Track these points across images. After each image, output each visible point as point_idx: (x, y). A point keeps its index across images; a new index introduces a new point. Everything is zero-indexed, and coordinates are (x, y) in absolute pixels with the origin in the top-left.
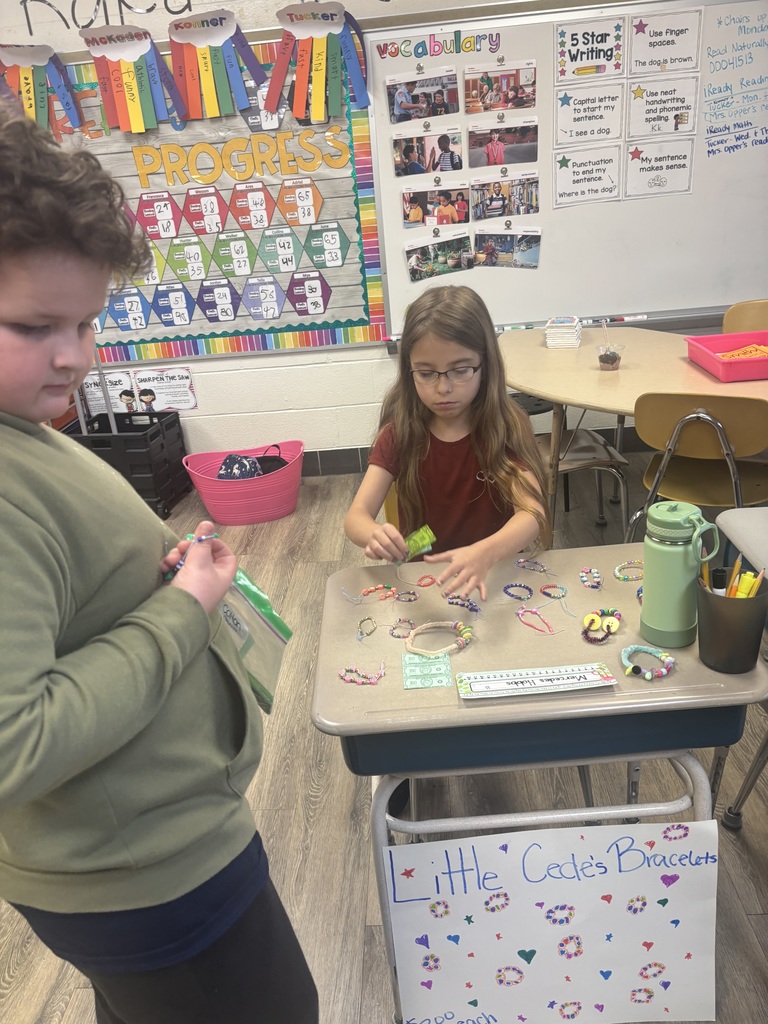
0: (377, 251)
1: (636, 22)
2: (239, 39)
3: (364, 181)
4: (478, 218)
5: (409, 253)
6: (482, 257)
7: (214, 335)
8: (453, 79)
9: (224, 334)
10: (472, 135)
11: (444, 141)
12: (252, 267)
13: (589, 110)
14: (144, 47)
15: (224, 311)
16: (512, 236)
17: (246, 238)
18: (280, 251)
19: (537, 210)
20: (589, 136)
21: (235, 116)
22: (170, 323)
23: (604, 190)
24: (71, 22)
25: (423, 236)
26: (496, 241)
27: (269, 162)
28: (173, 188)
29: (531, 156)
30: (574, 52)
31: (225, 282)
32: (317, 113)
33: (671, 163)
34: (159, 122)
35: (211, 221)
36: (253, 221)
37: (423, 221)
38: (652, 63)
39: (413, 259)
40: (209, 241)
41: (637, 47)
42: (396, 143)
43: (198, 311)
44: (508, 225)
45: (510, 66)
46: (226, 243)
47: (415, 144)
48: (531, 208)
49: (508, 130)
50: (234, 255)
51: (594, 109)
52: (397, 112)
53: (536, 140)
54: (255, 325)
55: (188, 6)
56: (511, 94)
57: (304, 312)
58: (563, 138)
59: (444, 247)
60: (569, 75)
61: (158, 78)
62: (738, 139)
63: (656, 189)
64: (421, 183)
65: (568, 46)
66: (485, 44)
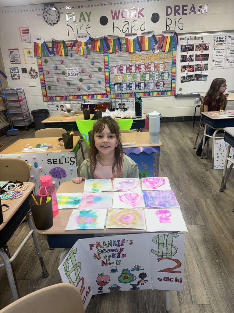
0: (175, 77)
1: (229, 36)
2: (154, 36)
3: (174, 63)
4: (196, 71)
5: (181, 77)
6: (196, 79)
7: (140, 92)
8: (193, 45)
9: (142, 92)
10: (196, 55)
11: (190, 56)
12: (150, 79)
13: (219, 51)
14: (135, 37)
15: (143, 88)
16: (202, 75)
17: (149, 73)
18: (156, 76)
19: (207, 70)
20: (219, 56)
21: (150, 50)
22: (131, 90)
23: (221, 66)
24: (122, 31)
25: (184, 74)
26: (199, 76)
27: (156, 59)
28: (137, 63)
29: (207, 59)
30: (217, 41)
31: (144, 82)
32: (167, 50)
34: (136, 51)
35: (143, 69)
36: (151, 70)
37: (185, 71)
38: (231, 43)
39: (182, 79)
40: (142, 74)
41: (229, 40)
43: (137, 87)
44: (201, 73)
45: (205, 43)
46: (145, 74)
47: (185, 56)
48: (206, 69)
49: (203, 54)
50: (146, 76)
51: (220, 51)
52: (182, 50)
53: (208, 56)
54: (148, 91)
55: (145, 29)
56: (204, 48)
57: (159, 88)
58: (214, 56)
59: (188, 76)
60: (216, 45)
61: (137, 42)
63: (231, 67)
64: (185, 64)
65: (216, 39)
66: (200, 38)
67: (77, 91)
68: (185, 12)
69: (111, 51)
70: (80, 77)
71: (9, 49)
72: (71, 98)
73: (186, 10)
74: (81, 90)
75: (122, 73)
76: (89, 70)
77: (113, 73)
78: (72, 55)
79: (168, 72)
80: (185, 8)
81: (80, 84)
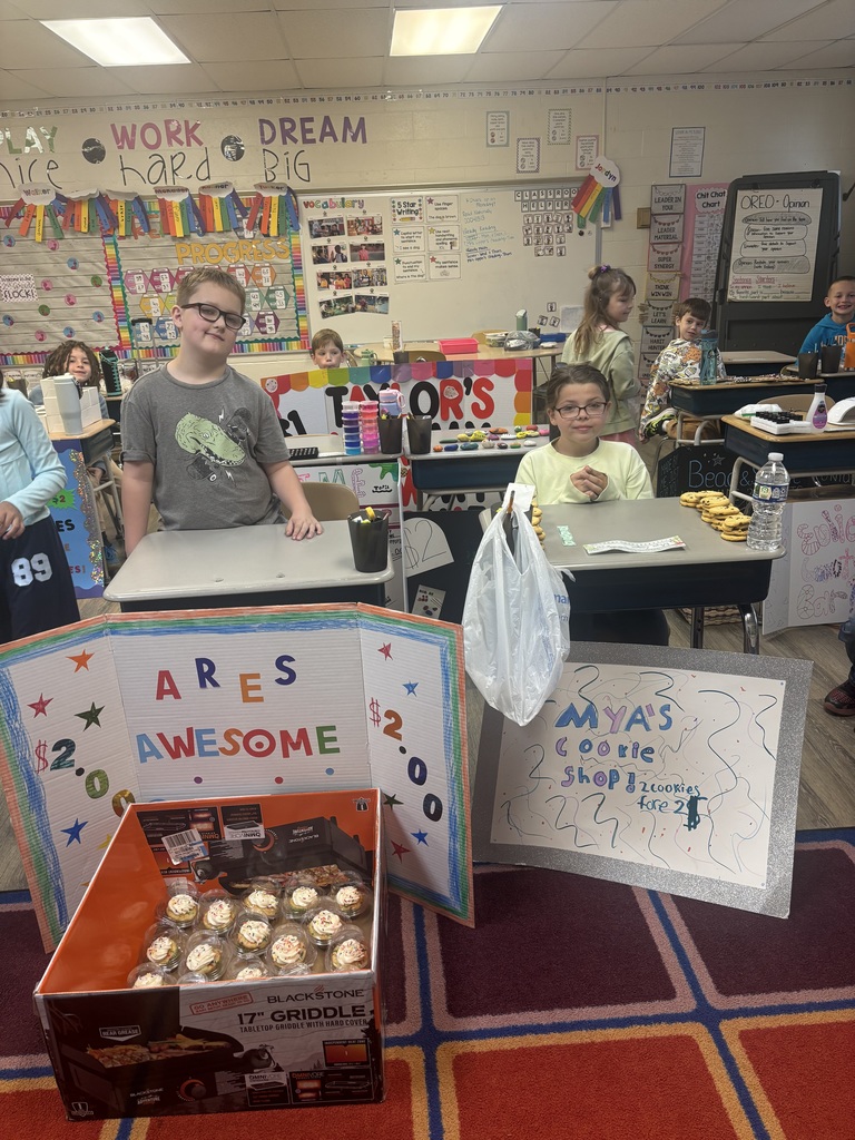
0: (304, 301)
1: (428, 198)
2: (234, 195)
3: (297, 266)
4: (356, 287)
5: (321, 303)
6: (359, 307)
8: (341, 219)
10: (351, 246)
11: (338, 248)
13: (409, 237)
14: (185, 196)
16: (374, 297)
19: (386, 284)
20: (410, 250)
21: (230, 231)
23: (419, 276)
24: (147, 181)
25: (328, 295)
26: (366, 299)
27: (247, 254)
29: (382, 257)
30: (399, 210)
32: (273, 232)
33: (450, 264)
34: (191, 232)
37: (328, 287)
38: (437, 217)
41: (430, 210)
42: (314, 248)
44: (372, 291)
45: (369, 215)
47: (323, 249)
48: (384, 283)
49: (370, 245)
51: (411, 237)
52: (314, 233)
53: (383, 250)
55: (209, 177)
56: (370, 228)
57: (265, 333)
58: (397, 250)
59: (339, 301)
60: (398, 221)
61: (191, 211)
62: (481, 255)
63: (444, 277)
64: (327, 268)
65: (397, 208)
66: (357, 204)
67: (34, 339)
68: (309, 136)
69: (122, 231)
70: (41, 303)
72: (20, 359)
73: (311, 131)
74: (48, 339)
75: (159, 291)
76: (65, 282)
77: (134, 292)
78: (10, 240)
79: (284, 289)
80: (308, 125)
81: (42, 322)
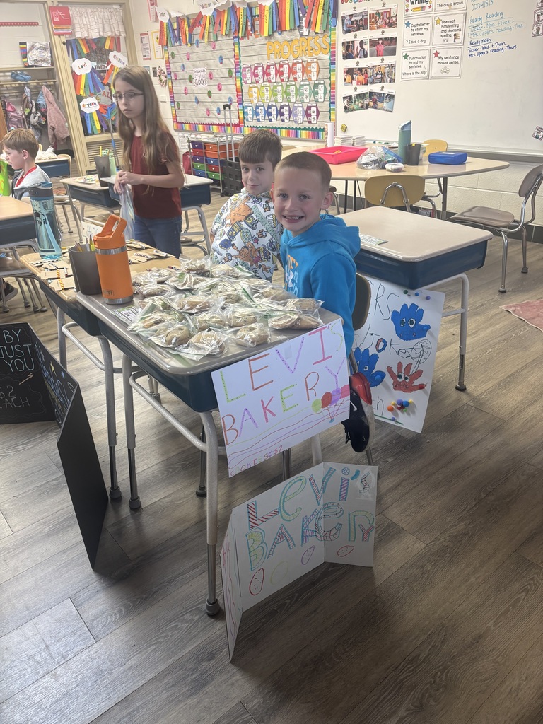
0: (335, 96)
3: (333, 61)
5: (345, 98)
6: (372, 103)
7: (282, 128)
8: (366, 13)
9: (286, 128)
10: (371, 41)
11: (362, 43)
12: (296, 98)
15: (286, 118)
16: (384, 94)
17: (295, 85)
18: (305, 92)
19: (394, 81)
20: (417, 44)
21: (295, 29)
22: (271, 121)
23: (422, 73)
25: (350, 91)
26: (377, 96)
27: (304, 50)
28: (276, 60)
29: (393, 53)
31: (287, 104)
33: (451, 60)
34: (273, 32)
35: (286, 75)
36: (298, 77)
37: (351, 83)
38: (445, 5)
39: (346, 101)
40: (284, 85)
42: (344, 43)
43: (279, 116)
44: (383, 88)
45: (387, 7)
46: (289, 86)
47: (351, 44)
48: (392, 80)
49: (385, 39)
50: (291, 92)
51: (419, 30)
52: (345, 29)
53: (395, 44)
54: (295, 126)
56: (388, 21)
57: (310, 122)
58: (406, 44)
59: (358, 96)
60: (410, 12)
61: (275, 13)
62: (484, 48)
63: (444, 74)
67: (206, 114)
69: (241, 33)
70: (208, 88)
71: (141, 35)
74: (211, 115)
75: (257, 82)
76: (217, 74)
77: (246, 83)
78: (197, 43)
79: (324, 84)
81: (209, 102)
